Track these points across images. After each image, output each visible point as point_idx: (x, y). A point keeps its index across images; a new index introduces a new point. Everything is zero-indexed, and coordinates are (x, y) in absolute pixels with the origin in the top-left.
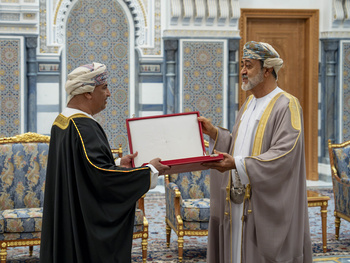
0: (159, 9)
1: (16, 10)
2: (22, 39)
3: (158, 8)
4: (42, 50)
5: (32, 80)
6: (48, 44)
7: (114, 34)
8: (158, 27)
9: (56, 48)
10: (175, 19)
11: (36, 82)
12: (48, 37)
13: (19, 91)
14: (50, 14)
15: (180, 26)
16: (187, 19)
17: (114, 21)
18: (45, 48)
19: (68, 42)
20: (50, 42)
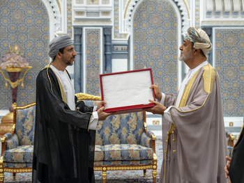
0: (199, 6)
1: (97, 9)
2: (101, 29)
3: (197, 6)
4: (115, 37)
5: (108, 57)
6: (120, 32)
7: (167, 25)
8: (197, 19)
9: (125, 35)
10: (209, 13)
11: (111, 58)
12: (120, 28)
13: (99, 64)
14: (121, 12)
15: (213, 18)
16: (218, 13)
17: (167, 15)
18: (118, 35)
19: (135, 30)
20: (121, 31)
